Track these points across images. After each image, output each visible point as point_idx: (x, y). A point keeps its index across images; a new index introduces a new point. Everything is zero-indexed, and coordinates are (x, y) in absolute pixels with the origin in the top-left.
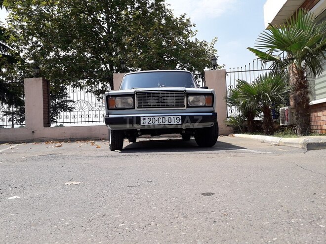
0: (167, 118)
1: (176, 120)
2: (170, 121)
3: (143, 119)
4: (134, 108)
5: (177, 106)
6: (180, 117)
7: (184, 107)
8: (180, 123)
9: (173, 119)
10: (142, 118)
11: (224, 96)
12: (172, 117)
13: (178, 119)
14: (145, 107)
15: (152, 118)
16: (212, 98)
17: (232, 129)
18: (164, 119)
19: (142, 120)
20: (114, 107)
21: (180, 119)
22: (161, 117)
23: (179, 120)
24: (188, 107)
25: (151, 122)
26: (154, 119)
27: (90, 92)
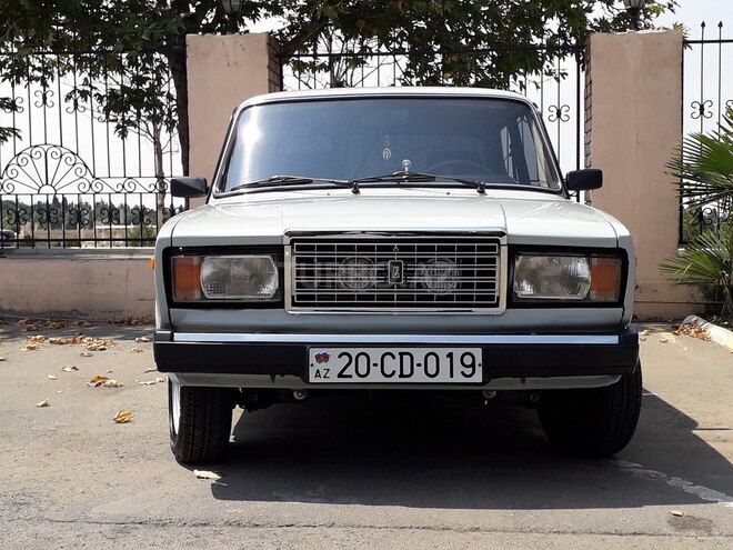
0: (419, 354)
1: (458, 367)
2: (432, 370)
3: (318, 357)
4: (281, 305)
5: (465, 301)
6: (478, 353)
7: (497, 305)
8: (478, 378)
9: (445, 363)
10: (313, 352)
11: (669, 156)
12: (442, 352)
13: (468, 360)
14: (326, 301)
15: (354, 352)
16: (618, 270)
17: (699, 296)
18: (407, 359)
19: (312, 360)
20: (197, 296)
21: (479, 360)
22: (395, 351)
23: (473, 365)
24: (514, 302)
25: (351, 370)
26: (363, 360)
27: (84, 94)
